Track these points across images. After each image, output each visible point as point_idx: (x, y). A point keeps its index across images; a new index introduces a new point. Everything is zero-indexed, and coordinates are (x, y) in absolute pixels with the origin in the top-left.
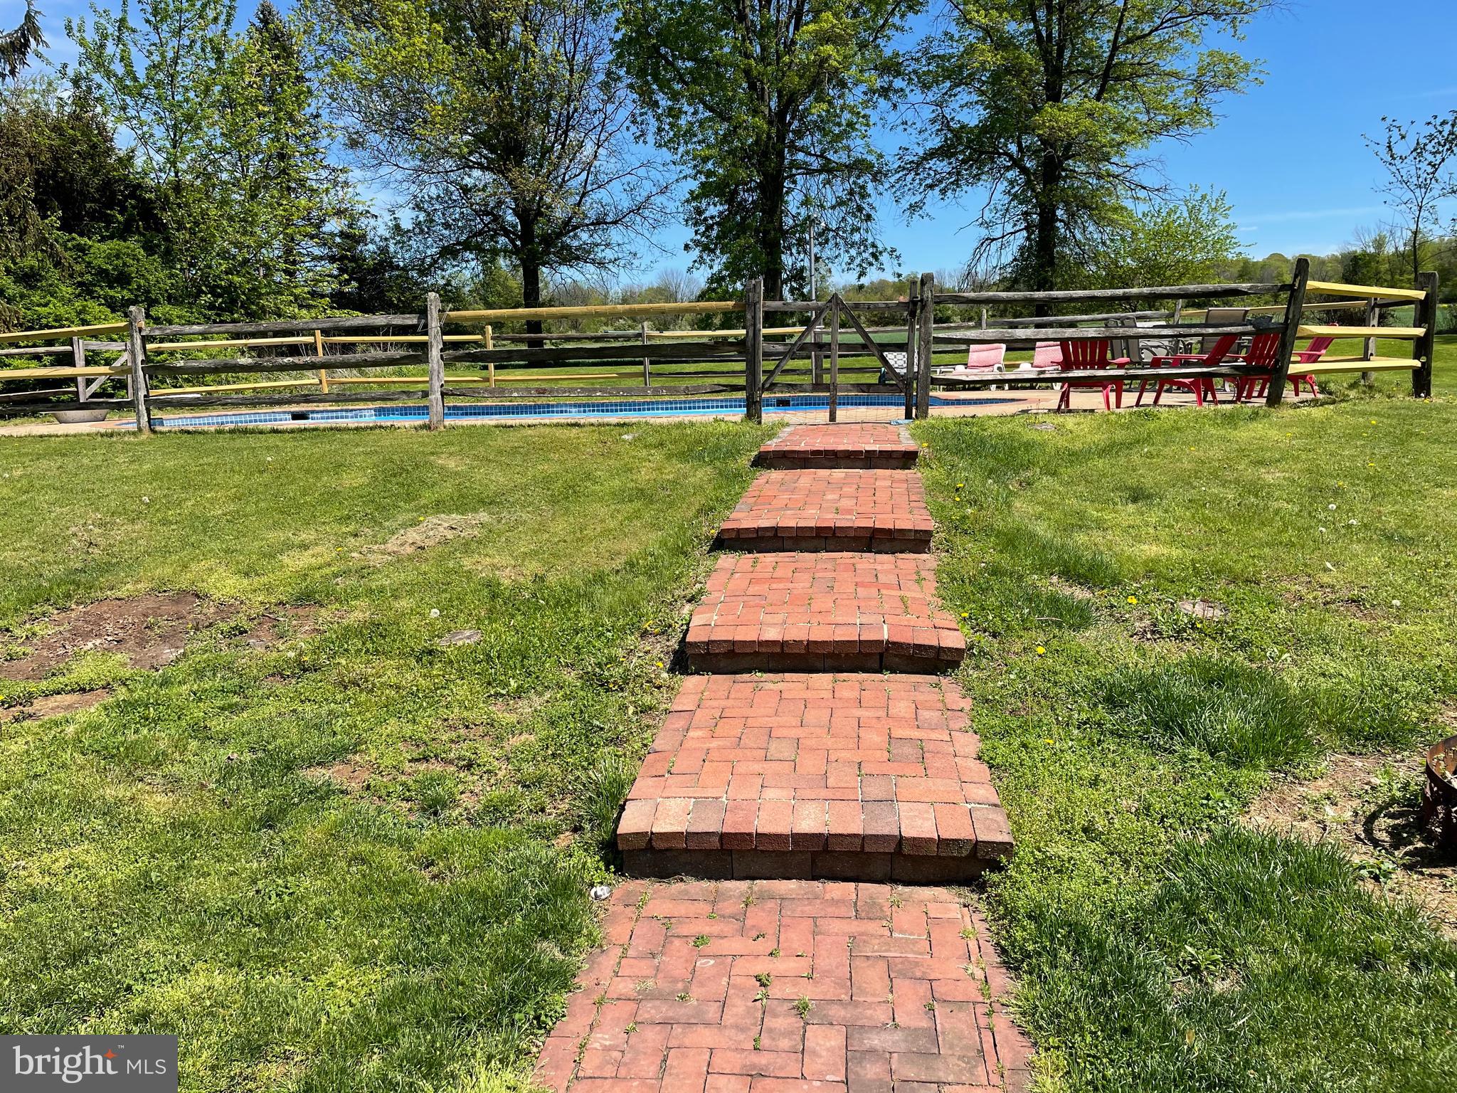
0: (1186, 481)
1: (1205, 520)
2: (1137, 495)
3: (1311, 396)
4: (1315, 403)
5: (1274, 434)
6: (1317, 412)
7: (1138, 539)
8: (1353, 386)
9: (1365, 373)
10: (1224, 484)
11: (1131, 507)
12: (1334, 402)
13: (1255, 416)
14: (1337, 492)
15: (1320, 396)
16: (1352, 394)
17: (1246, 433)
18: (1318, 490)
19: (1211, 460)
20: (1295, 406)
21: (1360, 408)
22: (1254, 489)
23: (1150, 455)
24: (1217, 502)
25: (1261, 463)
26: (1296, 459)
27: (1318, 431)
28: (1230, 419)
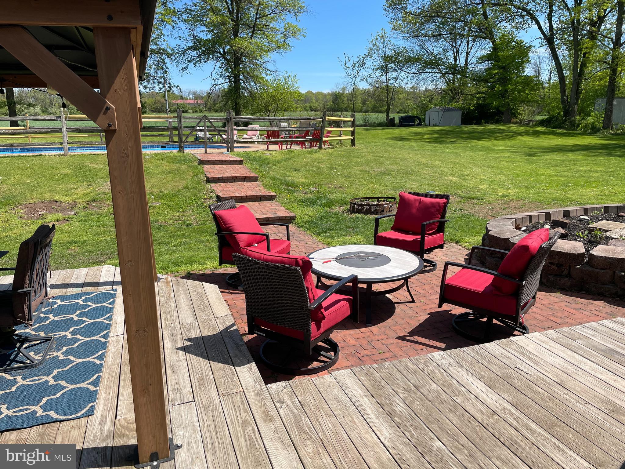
0: (305, 166)
1: (311, 174)
2: (296, 170)
3: (328, 146)
4: (329, 148)
5: (321, 156)
6: (330, 151)
7: (298, 178)
8: (338, 143)
9: (340, 140)
10: (313, 167)
11: (295, 172)
12: (333, 148)
13: (316, 152)
14: (336, 168)
15: (330, 146)
16: (338, 146)
17: (315, 156)
18: (332, 168)
19: (309, 162)
20: (325, 149)
21: (339, 150)
22: (319, 168)
23: (295, 161)
24: (313, 171)
25: (319, 162)
26: (327, 162)
27: (331, 155)
28: (311, 152)
